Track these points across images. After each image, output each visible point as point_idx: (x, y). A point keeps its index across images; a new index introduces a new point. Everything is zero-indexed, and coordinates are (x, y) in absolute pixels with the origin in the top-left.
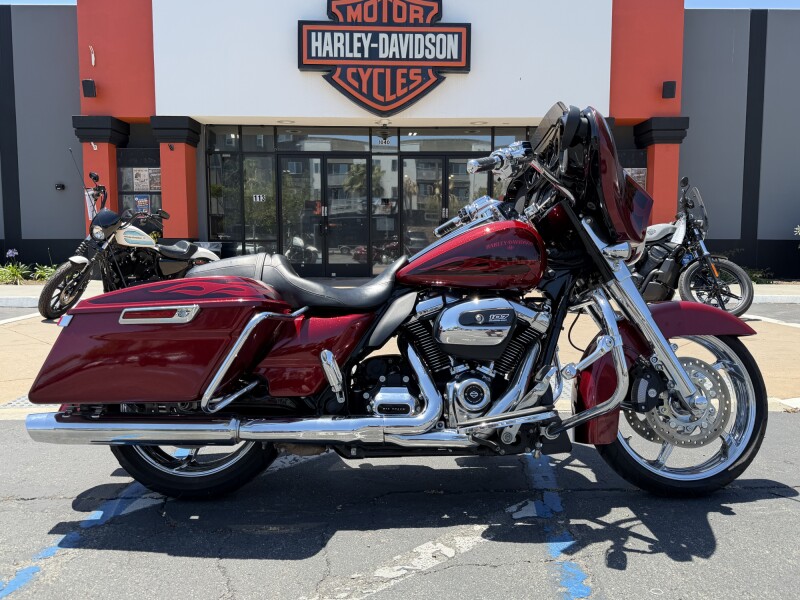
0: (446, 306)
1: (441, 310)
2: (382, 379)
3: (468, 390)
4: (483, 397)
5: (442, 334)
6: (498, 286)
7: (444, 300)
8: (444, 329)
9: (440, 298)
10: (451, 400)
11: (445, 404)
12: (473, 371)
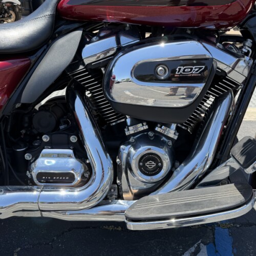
0: (121, 50)
1: (114, 55)
2: (46, 138)
3: (144, 159)
4: (161, 168)
5: (115, 86)
6: (189, 23)
7: (118, 41)
8: (117, 79)
9: (113, 39)
10: (124, 167)
11: (117, 171)
12: (151, 134)
